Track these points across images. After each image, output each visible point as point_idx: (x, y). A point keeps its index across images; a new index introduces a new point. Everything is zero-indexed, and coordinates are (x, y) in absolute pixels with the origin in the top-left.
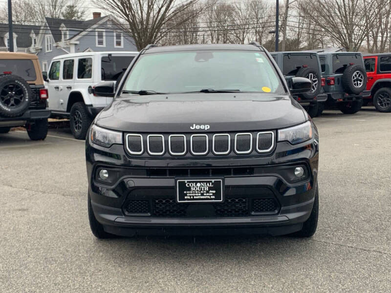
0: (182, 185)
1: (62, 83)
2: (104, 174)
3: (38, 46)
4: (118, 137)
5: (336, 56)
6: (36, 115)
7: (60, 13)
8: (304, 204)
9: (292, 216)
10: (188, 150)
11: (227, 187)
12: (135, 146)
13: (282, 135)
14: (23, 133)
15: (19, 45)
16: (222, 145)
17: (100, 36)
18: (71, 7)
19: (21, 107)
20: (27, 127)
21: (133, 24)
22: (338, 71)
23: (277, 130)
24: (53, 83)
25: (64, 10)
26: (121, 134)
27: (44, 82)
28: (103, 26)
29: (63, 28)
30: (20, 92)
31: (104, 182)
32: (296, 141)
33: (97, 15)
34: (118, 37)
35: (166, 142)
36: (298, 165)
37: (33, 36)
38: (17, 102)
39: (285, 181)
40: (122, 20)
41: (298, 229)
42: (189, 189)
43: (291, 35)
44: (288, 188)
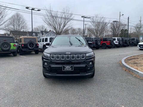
0: (64, 67)
1: (42, 43)
2: (46, 64)
3: (39, 36)
4: (49, 55)
5: (95, 38)
6: (36, 49)
7: (43, 30)
8: (92, 71)
9: (89, 74)
10: (65, 58)
11: (74, 67)
12: (53, 57)
13: (87, 55)
14: (34, 52)
15: (35, 36)
16: (73, 57)
17: (51, 34)
18: (45, 29)
19: (33, 47)
20: (35, 51)
21: (56, 32)
22: (95, 41)
23: (86, 54)
24: (40, 43)
25: (44, 29)
26: (50, 55)
27: (38, 43)
28: (51, 32)
29: (44, 33)
30: (33, 44)
31: (46, 66)
32: (90, 56)
33: (50, 30)
34: (54, 34)
35: (60, 56)
36: (91, 62)
37: (38, 34)
38: (32, 47)
39: (88, 66)
40: (55, 31)
41: (90, 76)
42: (65, 68)
43: (86, 35)
44: (88, 67)
